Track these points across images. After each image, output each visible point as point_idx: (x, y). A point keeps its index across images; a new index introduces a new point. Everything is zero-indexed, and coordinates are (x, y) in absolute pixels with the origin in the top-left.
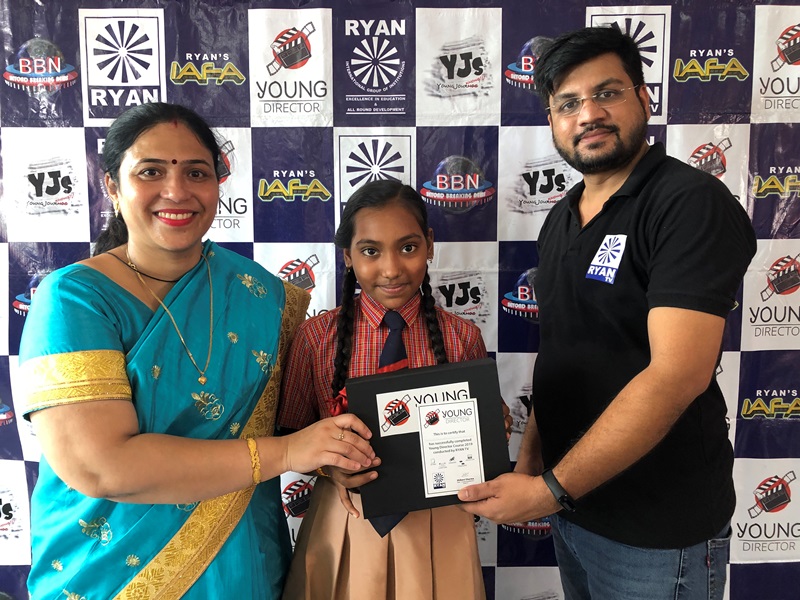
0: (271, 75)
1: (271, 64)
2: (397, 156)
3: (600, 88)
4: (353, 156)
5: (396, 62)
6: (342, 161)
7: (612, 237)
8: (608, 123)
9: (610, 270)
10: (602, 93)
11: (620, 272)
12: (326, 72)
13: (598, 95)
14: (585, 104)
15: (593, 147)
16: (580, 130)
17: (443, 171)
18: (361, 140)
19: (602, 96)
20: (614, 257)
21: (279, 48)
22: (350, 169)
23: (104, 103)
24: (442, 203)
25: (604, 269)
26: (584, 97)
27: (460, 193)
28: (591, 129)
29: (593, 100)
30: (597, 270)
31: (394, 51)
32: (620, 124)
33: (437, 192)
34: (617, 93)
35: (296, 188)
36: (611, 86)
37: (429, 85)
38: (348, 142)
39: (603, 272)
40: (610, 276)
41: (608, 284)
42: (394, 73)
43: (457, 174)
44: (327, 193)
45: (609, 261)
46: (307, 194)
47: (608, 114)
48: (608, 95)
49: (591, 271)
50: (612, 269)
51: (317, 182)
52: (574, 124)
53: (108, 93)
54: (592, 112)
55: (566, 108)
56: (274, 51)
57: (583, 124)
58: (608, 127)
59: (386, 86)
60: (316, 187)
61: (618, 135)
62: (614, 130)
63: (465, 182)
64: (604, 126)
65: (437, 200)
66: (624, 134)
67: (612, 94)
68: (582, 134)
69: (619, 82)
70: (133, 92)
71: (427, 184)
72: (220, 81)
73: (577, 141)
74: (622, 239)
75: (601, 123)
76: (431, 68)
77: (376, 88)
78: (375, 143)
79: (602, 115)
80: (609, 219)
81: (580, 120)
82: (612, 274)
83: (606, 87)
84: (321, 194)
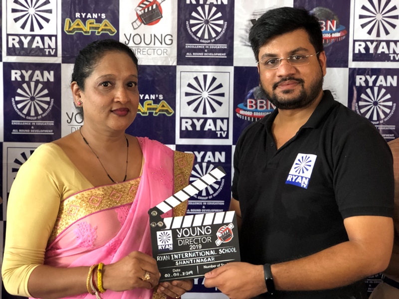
0: (134, 29)
1: (135, 21)
2: (220, 86)
3: (293, 53)
4: (190, 85)
5: (221, 22)
6: (181, 89)
7: (304, 155)
8: (297, 76)
9: (304, 179)
10: (294, 56)
11: (311, 181)
12: (172, 28)
13: (291, 58)
14: (282, 63)
15: (286, 92)
16: (277, 79)
17: (252, 97)
18: (195, 75)
19: (294, 58)
20: (307, 170)
21: (140, 11)
22: (187, 94)
23: (17, 46)
24: (251, 118)
25: (300, 178)
26: (282, 58)
27: (263, 112)
28: (286, 80)
29: (288, 61)
30: (294, 178)
31: (219, 15)
32: (305, 79)
33: (248, 111)
34: (304, 57)
35: (149, 107)
36: (301, 52)
37: (243, 38)
38: (186, 75)
39: (299, 180)
40: (304, 183)
41: (303, 188)
42: (219, 29)
43: (262, 99)
44: (171, 110)
45: (303, 172)
46: (157, 111)
47: (297, 71)
48: (298, 58)
49: (289, 178)
50: (306, 178)
51: (165, 103)
52: (274, 75)
53: (20, 39)
54: (287, 69)
55: (270, 63)
56: (137, 13)
57: (280, 76)
58: (297, 80)
59: (213, 38)
60: (163, 106)
61: (303, 86)
62: (301, 81)
63: (267, 105)
64: (294, 79)
65: (247, 116)
66: (307, 85)
67: (301, 58)
68: (278, 83)
69: (306, 50)
70: (38, 39)
71: (241, 105)
72: (99, 33)
73: (275, 86)
74: (313, 158)
75: (292, 77)
76: (245, 27)
77: (206, 40)
78: (205, 77)
79: (293, 71)
80: (300, 143)
81: (278, 74)
82: (306, 182)
83: (297, 53)
84: (167, 111)
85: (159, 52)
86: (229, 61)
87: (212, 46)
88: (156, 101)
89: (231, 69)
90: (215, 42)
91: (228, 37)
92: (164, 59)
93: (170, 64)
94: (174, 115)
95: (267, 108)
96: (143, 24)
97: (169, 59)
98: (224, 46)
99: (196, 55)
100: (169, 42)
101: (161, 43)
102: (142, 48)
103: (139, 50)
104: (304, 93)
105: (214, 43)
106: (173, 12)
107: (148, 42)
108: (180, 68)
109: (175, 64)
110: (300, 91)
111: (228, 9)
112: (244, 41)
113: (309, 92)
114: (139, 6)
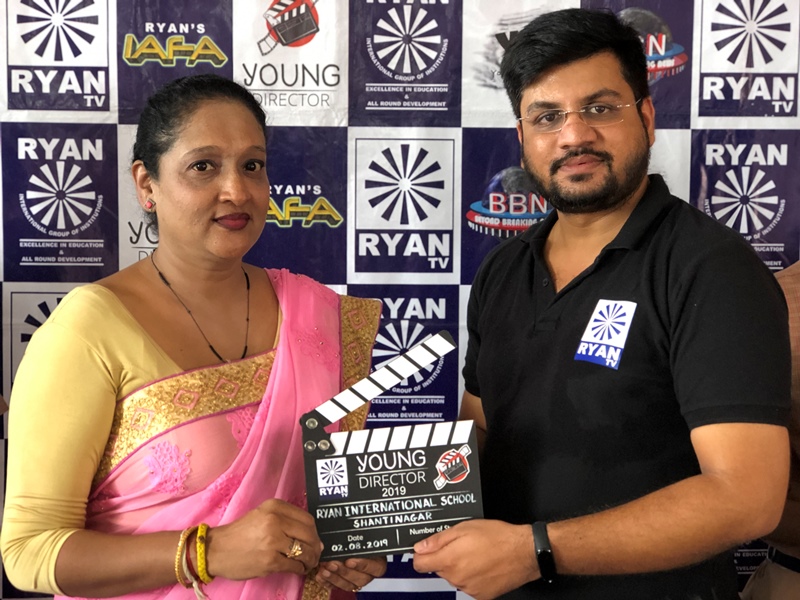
0: (263, 54)
1: (264, 39)
2: (435, 167)
3: (591, 100)
4: (374, 166)
5: (436, 39)
6: (358, 174)
7: (612, 303)
8: (598, 147)
9: (612, 350)
10: (593, 106)
11: (626, 353)
12: (339, 51)
13: (587, 109)
14: (569, 120)
15: (578, 178)
16: (560, 154)
17: (499, 188)
18: (385, 145)
19: (593, 110)
20: (618, 332)
21: (275, 18)
22: (370, 184)
23: (29, 89)
24: (496, 231)
25: (603, 348)
26: (569, 110)
27: (520, 218)
28: (576, 154)
29: (580, 116)
30: (592, 349)
31: (433, 24)
32: (613, 152)
33: (490, 216)
34: (612, 108)
35: (294, 209)
36: (606, 99)
37: (480, 72)
38: (366, 146)
39: (601, 352)
40: (613, 359)
41: (609, 368)
42: (432, 54)
43: (519, 192)
44: (337, 216)
45: (610, 337)
46: (310, 218)
47: (600, 137)
48: (600, 110)
49: (582, 349)
50: (616, 348)
51: (325, 202)
52: (553, 145)
53: (35, 75)
54: (578, 132)
55: (544, 121)
56: (268, 23)
57: (565, 147)
58: (598, 154)
59: (421, 72)
60: (321, 208)
61: (610, 166)
62: (605, 157)
63: (528, 204)
64: (592, 152)
65: (490, 227)
66: (617, 165)
67: (606, 110)
68: (562, 160)
69: (616, 94)
70: (70, 75)
71: (476, 206)
72: (191, 62)
73: (556, 167)
74: (629, 307)
75: (589, 148)
76: (483, 49)
77: (407, 75)
78: (405, 149)
79: (591, 137)
80: (603, 278)
81: (561, 142)
82: (616, 355)
83: (599, 99)
84: (329, 218)
85: (313, 100)
86: (452, 117)
87: (420, 88)
88: (308, 198)
89: (456, 133)
90: (425, 80)
91: (451, 70)
92: (323, 114)
93: (336, 125)
94: (344, 226)
95: (529, 210)
96: (280, 45)
97: (334, 114)
98: (443, 88)
99: (387, 106)
100: (333, 80)
101: (317, 83)
102: (278, 93)
103: (273, 97)
104: (612, 181)
105: (423, 81)
106: (339, 20)
107: (290, 79)
108: (354, 132)
109: (344, 123)
110: (605, 178)
111: (449, 14)
112: (482, 77)
113: (622, 179)
114: (272, 8)
